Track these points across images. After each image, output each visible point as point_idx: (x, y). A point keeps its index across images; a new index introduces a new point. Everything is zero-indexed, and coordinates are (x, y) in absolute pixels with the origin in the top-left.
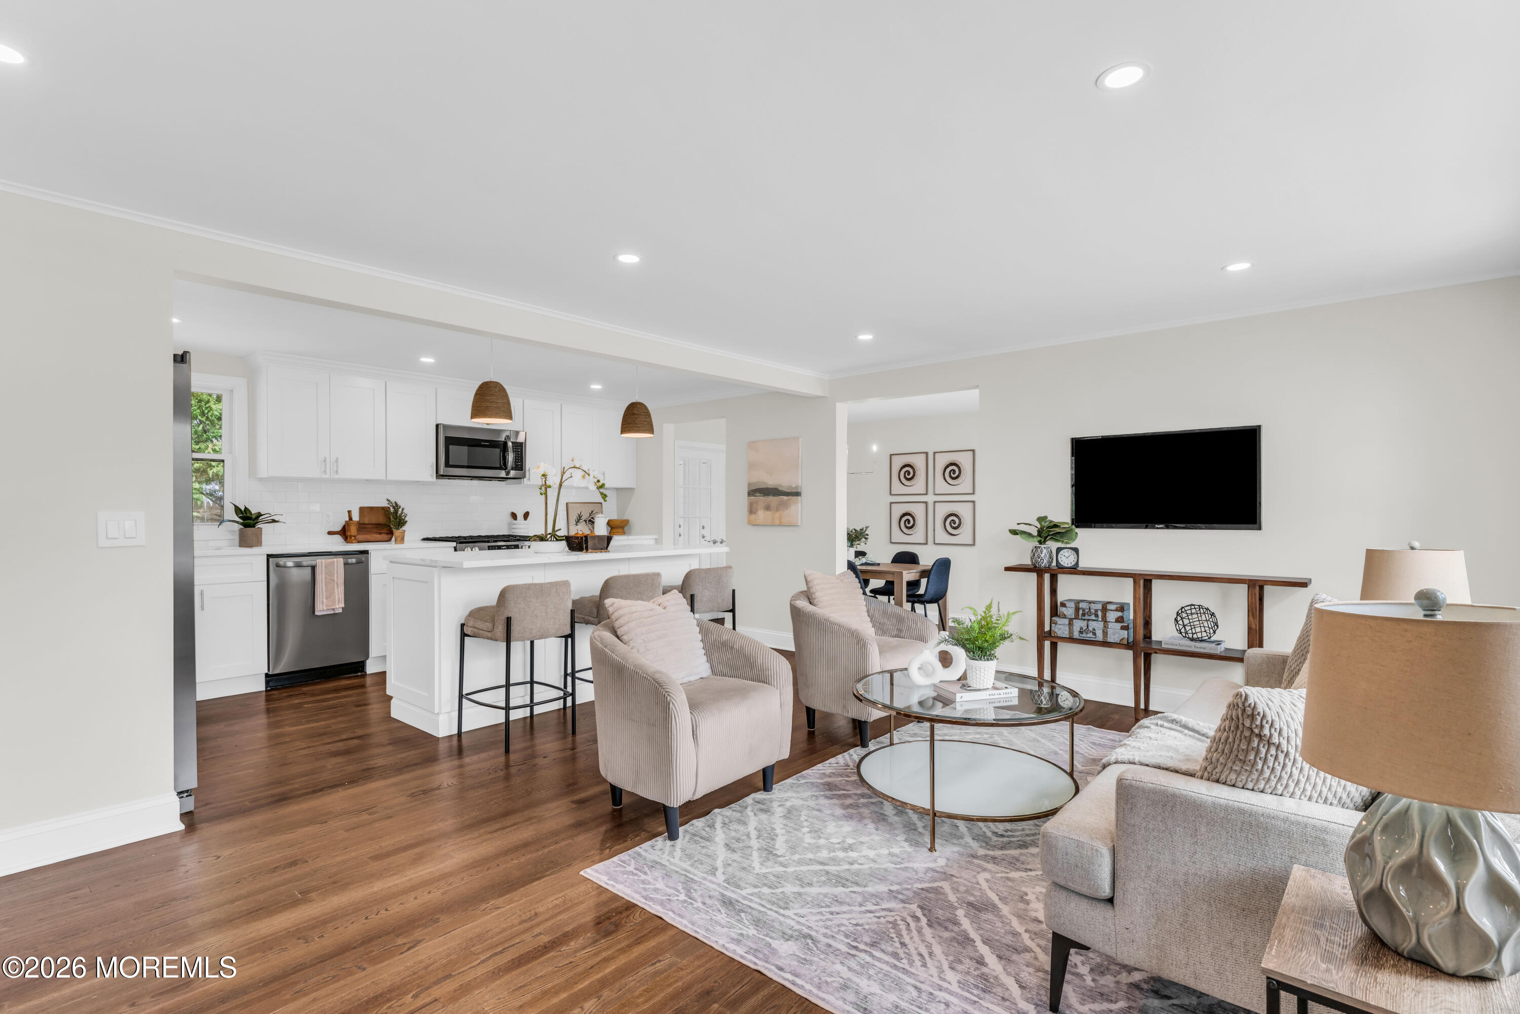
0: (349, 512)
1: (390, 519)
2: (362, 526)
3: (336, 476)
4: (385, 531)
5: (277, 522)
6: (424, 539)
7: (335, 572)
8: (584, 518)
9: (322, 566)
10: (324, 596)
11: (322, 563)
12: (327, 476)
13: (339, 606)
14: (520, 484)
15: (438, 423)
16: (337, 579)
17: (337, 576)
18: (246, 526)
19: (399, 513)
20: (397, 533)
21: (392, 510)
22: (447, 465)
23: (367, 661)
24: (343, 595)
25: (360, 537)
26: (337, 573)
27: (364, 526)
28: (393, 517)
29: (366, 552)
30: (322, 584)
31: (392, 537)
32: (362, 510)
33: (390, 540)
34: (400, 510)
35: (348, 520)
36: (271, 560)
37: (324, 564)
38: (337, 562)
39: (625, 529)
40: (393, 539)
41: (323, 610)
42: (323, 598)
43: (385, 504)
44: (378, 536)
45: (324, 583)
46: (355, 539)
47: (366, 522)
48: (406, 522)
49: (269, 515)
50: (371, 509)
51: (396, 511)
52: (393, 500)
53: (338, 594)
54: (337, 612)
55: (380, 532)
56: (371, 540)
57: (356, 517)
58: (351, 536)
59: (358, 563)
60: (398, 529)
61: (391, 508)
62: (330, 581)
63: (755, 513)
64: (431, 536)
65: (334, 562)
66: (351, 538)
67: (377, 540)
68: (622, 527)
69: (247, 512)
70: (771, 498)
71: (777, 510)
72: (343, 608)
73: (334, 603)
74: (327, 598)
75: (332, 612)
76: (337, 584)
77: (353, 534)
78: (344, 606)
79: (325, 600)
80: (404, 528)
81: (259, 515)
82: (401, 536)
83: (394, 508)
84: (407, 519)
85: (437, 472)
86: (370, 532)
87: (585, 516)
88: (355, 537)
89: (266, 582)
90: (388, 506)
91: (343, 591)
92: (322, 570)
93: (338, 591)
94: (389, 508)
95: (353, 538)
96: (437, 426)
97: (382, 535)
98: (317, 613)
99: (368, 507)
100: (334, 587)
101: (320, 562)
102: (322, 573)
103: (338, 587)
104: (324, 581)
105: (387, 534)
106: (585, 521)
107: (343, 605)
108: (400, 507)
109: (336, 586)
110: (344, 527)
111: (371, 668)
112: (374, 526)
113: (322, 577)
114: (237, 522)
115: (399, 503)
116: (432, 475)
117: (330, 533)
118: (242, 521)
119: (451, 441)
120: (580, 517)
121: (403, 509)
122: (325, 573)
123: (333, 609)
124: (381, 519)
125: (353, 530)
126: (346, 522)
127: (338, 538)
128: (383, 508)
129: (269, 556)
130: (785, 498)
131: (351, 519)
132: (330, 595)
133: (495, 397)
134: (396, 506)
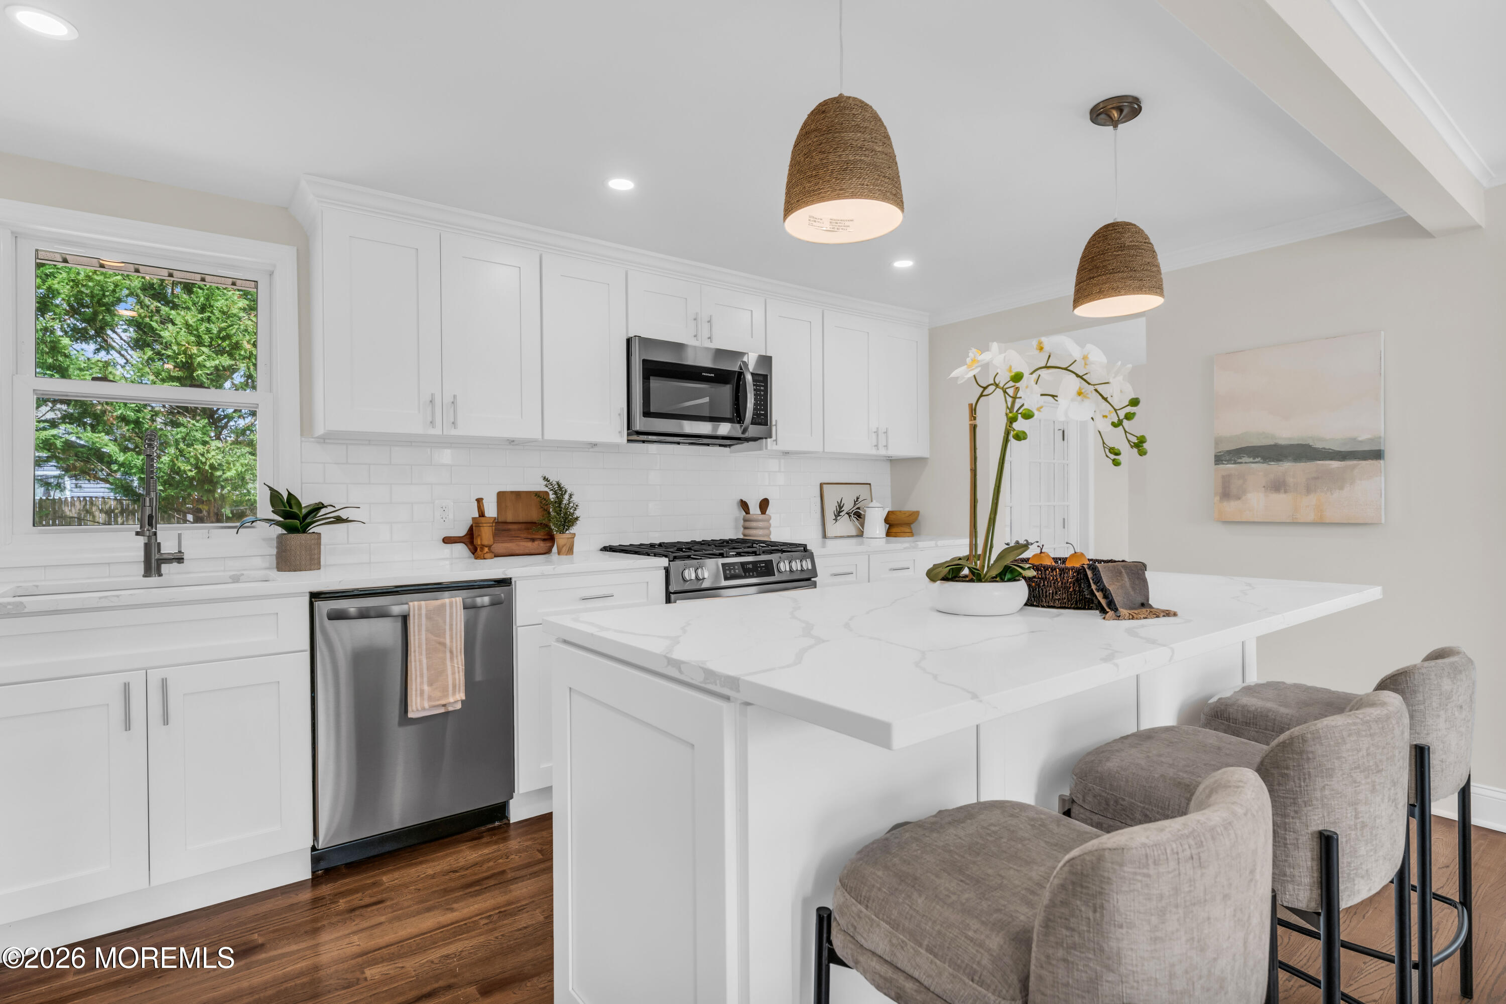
0: (479, 501)
1: (549, 513)
2: (501, 527)
3: (454, 432)
4: (541, 534)
5: (346, 521)
6: (606, 549)
7: (447, 628)
8: (846, 509)
9: (420, 615)
10: (425, 679)
11: (420, 608)
12: (437, 431)
13: (456, 698)
14: (761, 449)
15: (631, 335)
16: (451, 641)
17: (451, 638)
18: (291, 530)
19: (565, 502)
20: (561, 539)
21: (552, 497)
22: (647, 414)
23: (511, 801)
24: (462, 674)
25: (499, 547)
26: (451, 629)
27: (506, 527)
28: (554, 510)
29: (505, 582)
30: (421, 654)
31: (553, 546)
32: (502, 496)
33: (548, 552)
34: (566, 497)
35: (477, 515)
36: (318, 604)
37: (424, 612)
38: (451, 604)
39: (912, 526)
40: (555, 549)
41: (424, 709)
42: (422, 683)
43: (540, 487)
44: (529, 544)
45: (424, 653)
46: (490, 551)
47: (510, 519)
48: (577, 519)
49: (332, 509)
50: (518, 494)
51: (559, 500)
52: (553, 479)
53: (453, 673)
54: (451, 709)
55: (530, 536)
56: (517, 552)
57: (491, 511)
58: (483, 546)
59: (493, 604)
60: (562, 532)
61: (551, 493)
62: (437, 646)
63: (1238, 498)
64: (615, 543)
65: (443, 606)
66: (482, 549)
67: (527, 551)
68: (909, 524)
69: (293, 502)
70: (1287, 466)
71: (1309, 490)
72: (462, 701)
73: (445, 690)
74: (430, 684)
75: (442, 710)
76: (451, 652)
77: (486, 542)
78: (464, 698)
79: (426, 688)
80: (573, 530)
81: (319, 507)
82: (568, 545)
83: (555, 493)
84: (577, 513)
85: (629, 428)
86: (513, 538)
87: (848, 506)
88: (489, 547)
89: (307, 655)
90: (546, 489)
91: (462, 668)
92: (420, 626)
93: (453, 667)
94: (547, 493)
95: (486, 550)
96: (629, 341)
97: (536, 543)
98: (411, 715)
99: (512, 492)
100: (445, 659)
101: (417, 606)
102: (420, 631)
103: (452, 658)
104: (424, 647)
105: (544, 540)
106: (847, 513)
107: (462, 696)
108: (566, 491)
109: (448, 655)
110: (471, 529)
111: (518, 812)
112: (523, 526)
113: (420, 639)
114: (278, 523)
115: (564, 484)
116: (620, 432)
117: (447, 540)
118: (281, 519)
119: (652, 370)
120: (840, 507)
121: (571, 496)
122: (427, 630)
123: (444, 705)
124: (534, 515)
125: (486, 535)
126: (474, 519)
127: (461, 549)
128: (537, 494)
129: (315, 596)
130: (1335, 464)
131: (482, 514)
132: (436, 677)
133: (867, 136)
134: (560, 491)
